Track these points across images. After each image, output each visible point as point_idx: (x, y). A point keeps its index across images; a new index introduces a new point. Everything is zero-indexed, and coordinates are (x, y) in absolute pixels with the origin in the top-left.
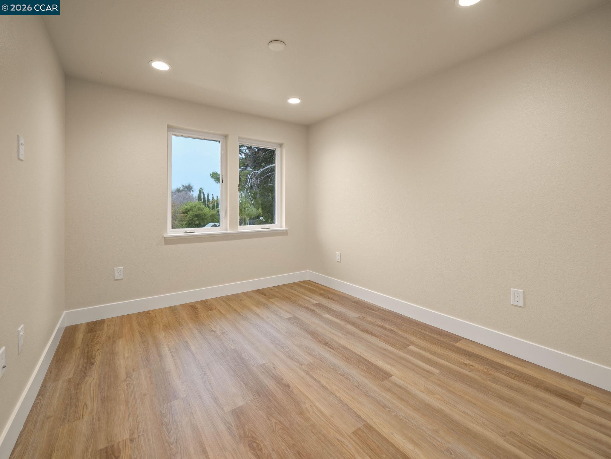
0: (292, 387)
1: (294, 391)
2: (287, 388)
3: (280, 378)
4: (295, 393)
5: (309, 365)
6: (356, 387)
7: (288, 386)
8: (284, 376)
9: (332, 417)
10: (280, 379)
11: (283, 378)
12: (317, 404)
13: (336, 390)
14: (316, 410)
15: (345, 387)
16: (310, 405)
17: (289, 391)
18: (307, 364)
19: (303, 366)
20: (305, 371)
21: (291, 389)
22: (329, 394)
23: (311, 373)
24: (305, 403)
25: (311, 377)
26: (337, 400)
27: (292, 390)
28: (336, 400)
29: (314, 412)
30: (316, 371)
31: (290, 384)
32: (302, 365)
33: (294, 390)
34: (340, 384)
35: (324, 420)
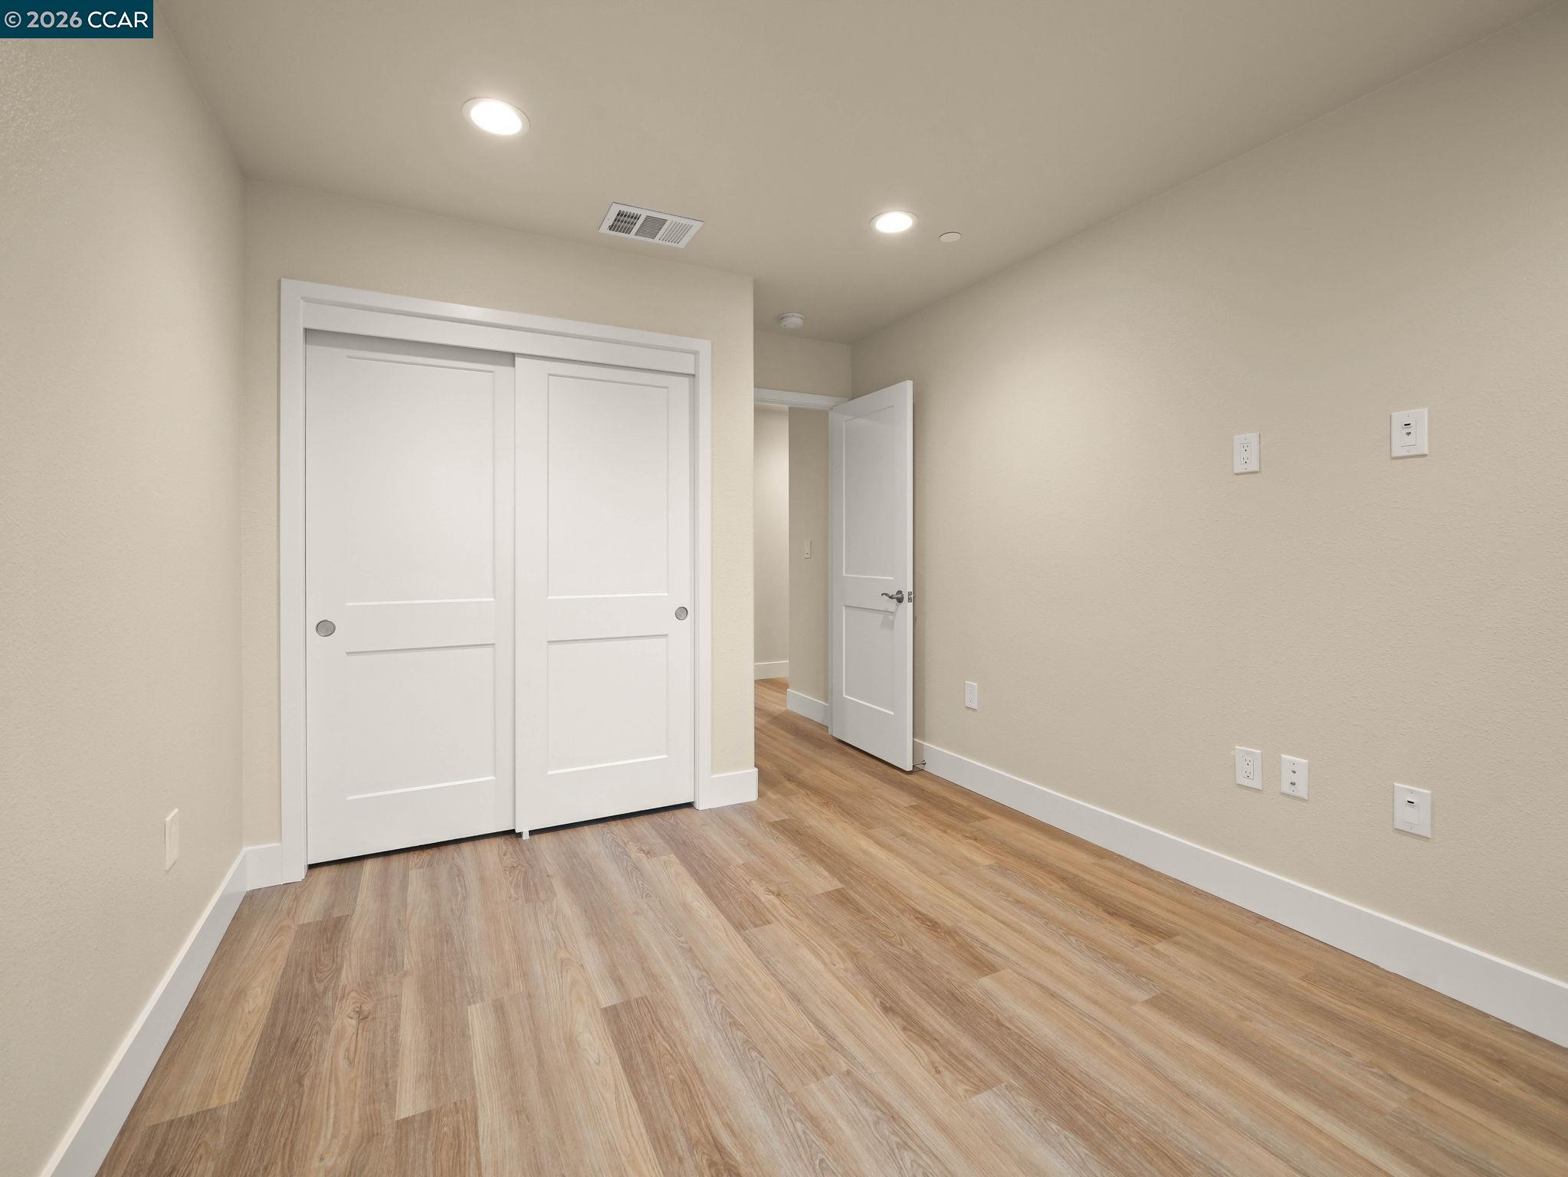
0: (875, 1005)
1: (870, 996)
2: (888, 1005)
3: (911, 1033)
4: (866, 991)
5: (823, 1069)
6: (720, 990)
7: (887, 1010)
8: (901, 1038)
9: (797, 945)
10: (911, 1031)
11: (901, 1032)
12: (820, 966)
13: (769, 990)
14: (824, 957)
15: (746, 993)
16: (835, 965)
17: (881, 997)
18: (829, 1075)
19: (844, 1067)
20: (840, 1049)
21: (878, 1000)
22: (788, 982)
23: (822, 1040)
24: (846, 970)
25: (822, 1028)
26: (775, 970)
27: (875, 999)
28: (778, 970)
29: (829, 954)
30: (807, 1046)
31: (881, 1013)
32: (848, 1072)
33: (871, 999)
34: (752, 1001)
35: (813, 942)
